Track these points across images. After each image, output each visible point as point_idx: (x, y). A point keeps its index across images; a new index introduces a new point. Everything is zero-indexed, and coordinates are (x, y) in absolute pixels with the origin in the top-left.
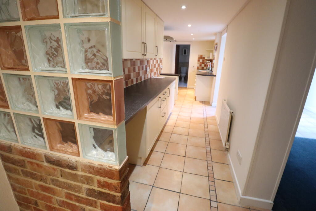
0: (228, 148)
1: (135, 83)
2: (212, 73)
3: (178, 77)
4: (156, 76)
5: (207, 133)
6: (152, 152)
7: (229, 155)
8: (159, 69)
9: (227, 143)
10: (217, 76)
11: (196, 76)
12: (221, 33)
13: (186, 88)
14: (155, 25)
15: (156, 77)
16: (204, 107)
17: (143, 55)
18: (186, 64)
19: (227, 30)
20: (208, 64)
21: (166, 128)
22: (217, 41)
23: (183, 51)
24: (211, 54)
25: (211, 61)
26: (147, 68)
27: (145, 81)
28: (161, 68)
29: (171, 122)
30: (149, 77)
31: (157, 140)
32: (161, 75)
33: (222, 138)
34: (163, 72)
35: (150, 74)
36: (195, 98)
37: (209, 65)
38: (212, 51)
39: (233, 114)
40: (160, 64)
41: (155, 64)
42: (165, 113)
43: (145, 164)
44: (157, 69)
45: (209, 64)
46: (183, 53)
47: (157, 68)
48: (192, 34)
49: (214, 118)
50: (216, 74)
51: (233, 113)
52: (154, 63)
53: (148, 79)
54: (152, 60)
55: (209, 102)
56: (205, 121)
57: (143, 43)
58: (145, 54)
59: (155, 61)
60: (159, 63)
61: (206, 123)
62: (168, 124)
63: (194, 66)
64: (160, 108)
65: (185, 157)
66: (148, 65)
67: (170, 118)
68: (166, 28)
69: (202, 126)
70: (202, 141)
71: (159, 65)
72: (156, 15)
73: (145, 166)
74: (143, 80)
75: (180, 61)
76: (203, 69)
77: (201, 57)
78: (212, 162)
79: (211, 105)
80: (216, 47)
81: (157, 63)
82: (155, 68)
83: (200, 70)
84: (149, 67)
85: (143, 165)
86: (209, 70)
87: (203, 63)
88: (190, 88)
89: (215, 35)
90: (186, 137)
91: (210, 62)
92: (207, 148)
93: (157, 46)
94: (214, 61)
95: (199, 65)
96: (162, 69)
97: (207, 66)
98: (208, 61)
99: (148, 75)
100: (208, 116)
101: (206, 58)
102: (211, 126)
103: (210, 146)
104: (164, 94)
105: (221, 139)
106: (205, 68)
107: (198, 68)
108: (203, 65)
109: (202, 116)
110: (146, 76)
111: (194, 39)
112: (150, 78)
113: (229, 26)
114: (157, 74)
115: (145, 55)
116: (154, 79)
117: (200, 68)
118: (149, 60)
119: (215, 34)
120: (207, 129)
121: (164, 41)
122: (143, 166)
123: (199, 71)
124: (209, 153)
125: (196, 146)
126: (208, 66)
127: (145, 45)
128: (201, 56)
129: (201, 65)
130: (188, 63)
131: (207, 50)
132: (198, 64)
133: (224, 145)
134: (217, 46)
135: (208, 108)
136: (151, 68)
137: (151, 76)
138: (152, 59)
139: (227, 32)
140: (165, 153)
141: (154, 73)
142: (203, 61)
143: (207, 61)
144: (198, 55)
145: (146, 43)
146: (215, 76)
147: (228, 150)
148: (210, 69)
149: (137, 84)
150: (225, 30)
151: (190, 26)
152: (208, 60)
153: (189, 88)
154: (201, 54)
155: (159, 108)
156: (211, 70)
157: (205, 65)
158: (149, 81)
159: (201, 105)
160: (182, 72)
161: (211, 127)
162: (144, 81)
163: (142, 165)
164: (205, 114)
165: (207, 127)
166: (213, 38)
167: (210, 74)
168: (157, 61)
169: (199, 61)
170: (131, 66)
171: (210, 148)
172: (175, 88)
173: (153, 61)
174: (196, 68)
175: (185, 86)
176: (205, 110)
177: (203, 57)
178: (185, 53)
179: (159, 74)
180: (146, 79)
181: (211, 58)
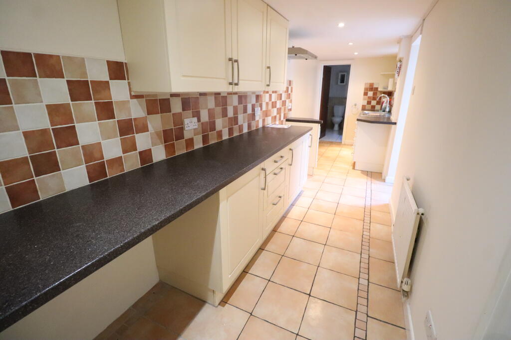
0: (407, 292)
1: (225, 137)
2: (389, 118)
3: (320, 125)
4: (277, 122)
5: (366, 242)
6: (245, 276)
7: (408, 306)
8: (285, 110)
9: (405, 280)
10: (398, 124)
11: (357, 122)
12: (410, 38)
13: (340, 144)
14: (265, 25)
15: (278, 125)
16: (369, 183)
17: (231, 84)
18: (343, 101)
19: (422, 30)
20: (384, 100)
21: (284, 223)
22: (400, 56)
23: (340, 77)
24: (391, 81)
25: (390, 94)
26: (256, 109)
27: (250, 133)
28: (289, 108)
29: (296, 213)
30: (260, 125)
31: (260, 248)
32: (288, 120)
33: (395, 258)
34: (292, 115)
35: (264, 120)
36: (354, 164)
37: (385, 102)
38: (393, 76)
39: (423, 217)
40: (287, 101)
41: (276, 102)
42: (280, 197)
43: (224, 302)
44: (279, 110)
45: (386, 99)
46: (339, 81)
47: (280, 108)
48: (351, 44)
49: (385, 209)
50: (397, 119)
51: (422, 214)
52: (273, 100)
53: (257, 130)
54: (267, 95)
55: (381, 173)
56: (367, 215)
57: (230, 60)
58: (236, 81)
59: (274, 96)
60: (283, 99)
61: (367, 219)
62: (289, 215)
63: (355, 105)
64: (264, 189)
65: (310, 295)
66: (258, 104)
67: (298, 203)
68: (293, 35)
69: (359, 225)
70: (352, 262)
71: (284, 103)
72: (268, 5)
73: (222, 307)
74: (245, 130)
75: (331, 95)
76: (373, 109)
77: (371, 88)
78: (368, 316)
79: (384, 181)
80: (398, 66)
81: (281, 99)
82: (275, 110)
83: (366, 112)
84: (261, 106)
85: (219, 304)
86: (384, 111)
87: (374, 99)
88: (348, 145)
89: (398, 43)
90: (320, 248)
91: (386, 96)
92: (360, 279)
93: (269, 68)
94: (396, 95)
95: (365, 103)
96: (290, 110)
97: (383, 103)
98: (383, 95)
99: (258, 121)
100: (373, 203)
101: (380, 89)
102: (379, 226)
103: (368, 274)
104: (275, 162)
105: (394, 261)
106: (378, 107)
107: (364, 108)
108: (374, 103)
109: (361, 203)
110: (253, 124)
111: (356, 53)
112: (264, 127)
113: (426, 20)
114: (280, 119)
115: (237, 84)
116: (273, 128)
117: (369, 107)
118: (262, 93)
119: (399, 41)
120: (368, 234)
121: (289, 58)
122: (219, 306)
123: (366, 114)
124: (364, 294)
125: (338, 272)
126: (384, 105)
127: (236, 64)
128: (372, 85)
129: (369, 103)
130: (346, 98)
131: (382, 73)
132: (364, 99)
133: (399, 281)
134: (401, 65)
135: (376, 185)
136: (264, 108)
137: (266, 123)
138: (267, 92)
139: (421, 34)
140: (269, 280)
141: (272, 118)
142: (375, 94)
143: (381, 94)
144: (366, 84)
145: (236, 61)
146: (395, 123)
147: (407, 294)
148: (387, 110)
149: (231, 140)
150: (418, 29)
151: (341, 25)
152: (384, 93)
153: (345, 145)
154: (372, 82)
155: (262, 189)
156: (390, 112)
157: (378, 103)
158: (260, 132)
159: (364, 180)
160: (335, 114)
161: (377, 230)
162: (248, 132)
163: (217, 304)
164: (368, 199)
165: (369, 228)
166: (394, 50)
167: (385, 121)
168: (281, 95)
169: (366, 94)
170: (217, 105)
171: (368, 280)
172: (310, 147)
173: (270, 96)
174: (360, 108)
175: (338, 141)
176: (369, 191)
177: (375, 86)
178: (342, 81)
179: (285, 120)
180: (254, 128)
181: (390, 89)
